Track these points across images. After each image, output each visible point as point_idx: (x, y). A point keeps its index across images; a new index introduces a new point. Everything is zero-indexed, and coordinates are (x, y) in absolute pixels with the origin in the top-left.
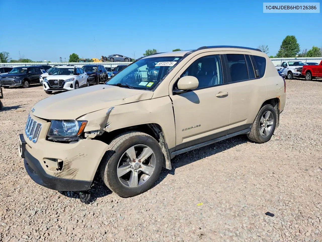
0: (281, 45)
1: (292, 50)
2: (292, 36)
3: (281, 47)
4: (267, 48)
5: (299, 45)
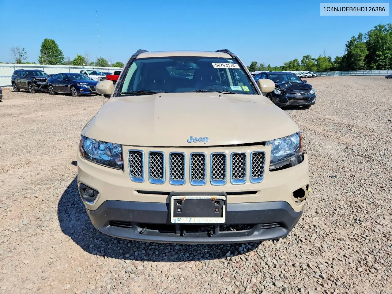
0: (41, 50)
1: (55, 56)
2: (51, 40)
3: (42, 52)
4: (25, 51)
5: (62, 52)
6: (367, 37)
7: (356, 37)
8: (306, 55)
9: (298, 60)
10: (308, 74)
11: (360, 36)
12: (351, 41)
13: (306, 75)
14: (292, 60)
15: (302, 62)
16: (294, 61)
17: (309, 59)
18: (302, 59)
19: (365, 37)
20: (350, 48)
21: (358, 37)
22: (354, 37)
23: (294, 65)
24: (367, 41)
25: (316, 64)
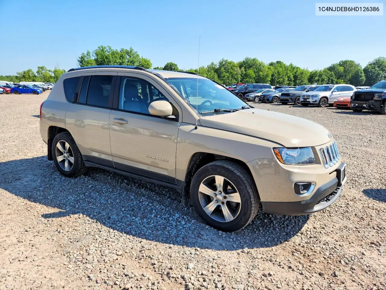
6: (95, 55)
7: (86, 53)
8: (41, 66)
9: (33, 70)
10: (49, 85)
11: (88, 54)
12: (82, 58)
13: (49, 86)
14: (26, 70)
15: (38, 72)
16: (28, 71)
17: (44, 70)
18: (37, 69)
19: (93, 55)
20: (82, 63)
21: (87, 54)
22: (83, 53)
23: (29, 76)
24: (95, 59)
25: (54, 75)
